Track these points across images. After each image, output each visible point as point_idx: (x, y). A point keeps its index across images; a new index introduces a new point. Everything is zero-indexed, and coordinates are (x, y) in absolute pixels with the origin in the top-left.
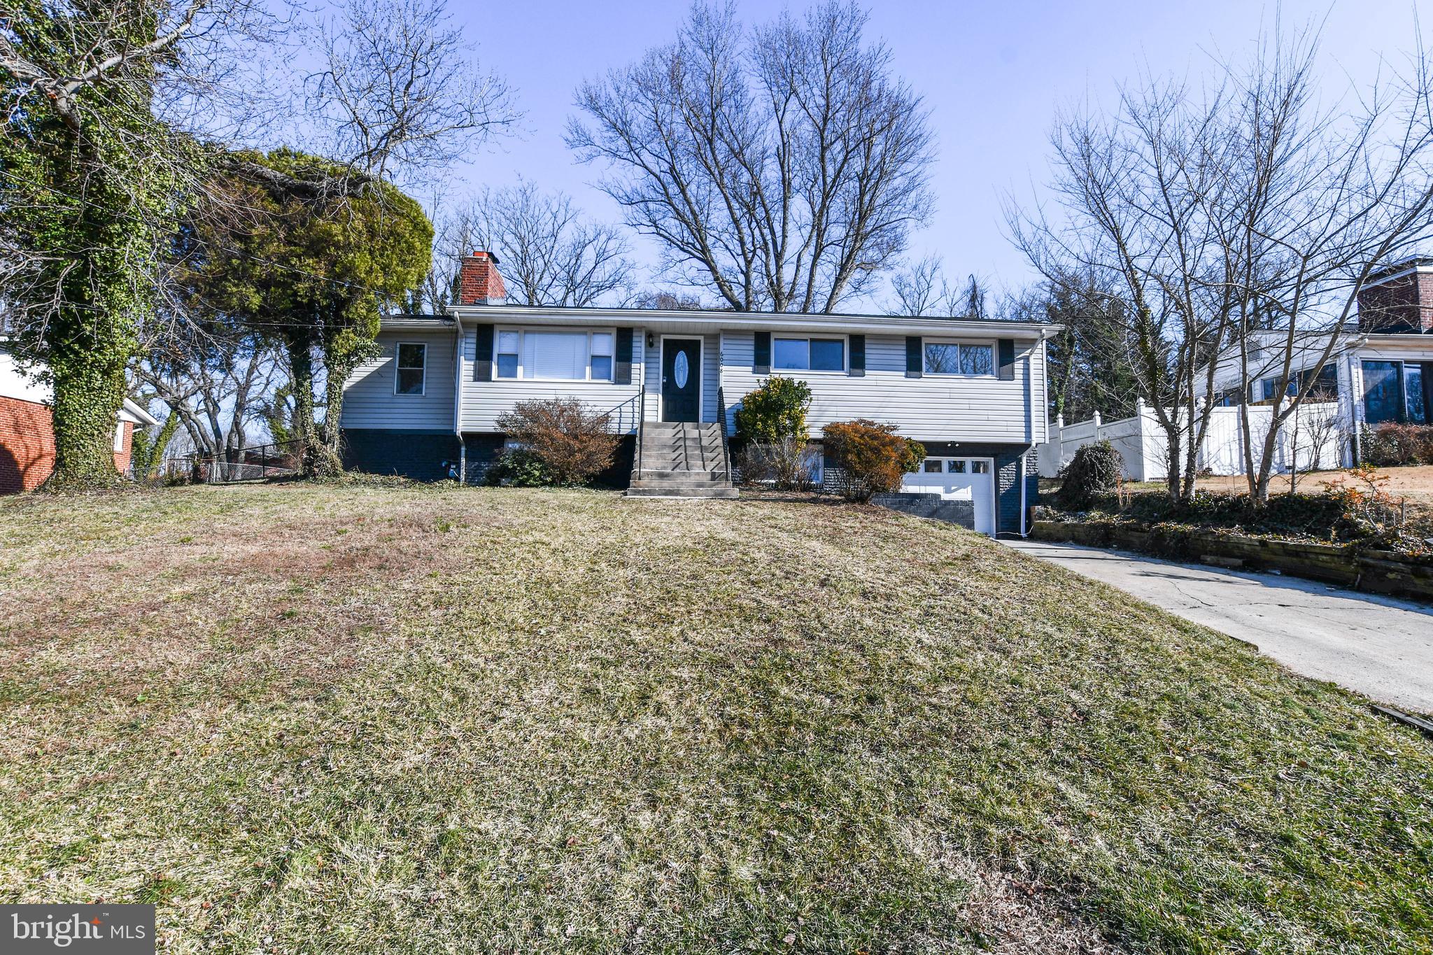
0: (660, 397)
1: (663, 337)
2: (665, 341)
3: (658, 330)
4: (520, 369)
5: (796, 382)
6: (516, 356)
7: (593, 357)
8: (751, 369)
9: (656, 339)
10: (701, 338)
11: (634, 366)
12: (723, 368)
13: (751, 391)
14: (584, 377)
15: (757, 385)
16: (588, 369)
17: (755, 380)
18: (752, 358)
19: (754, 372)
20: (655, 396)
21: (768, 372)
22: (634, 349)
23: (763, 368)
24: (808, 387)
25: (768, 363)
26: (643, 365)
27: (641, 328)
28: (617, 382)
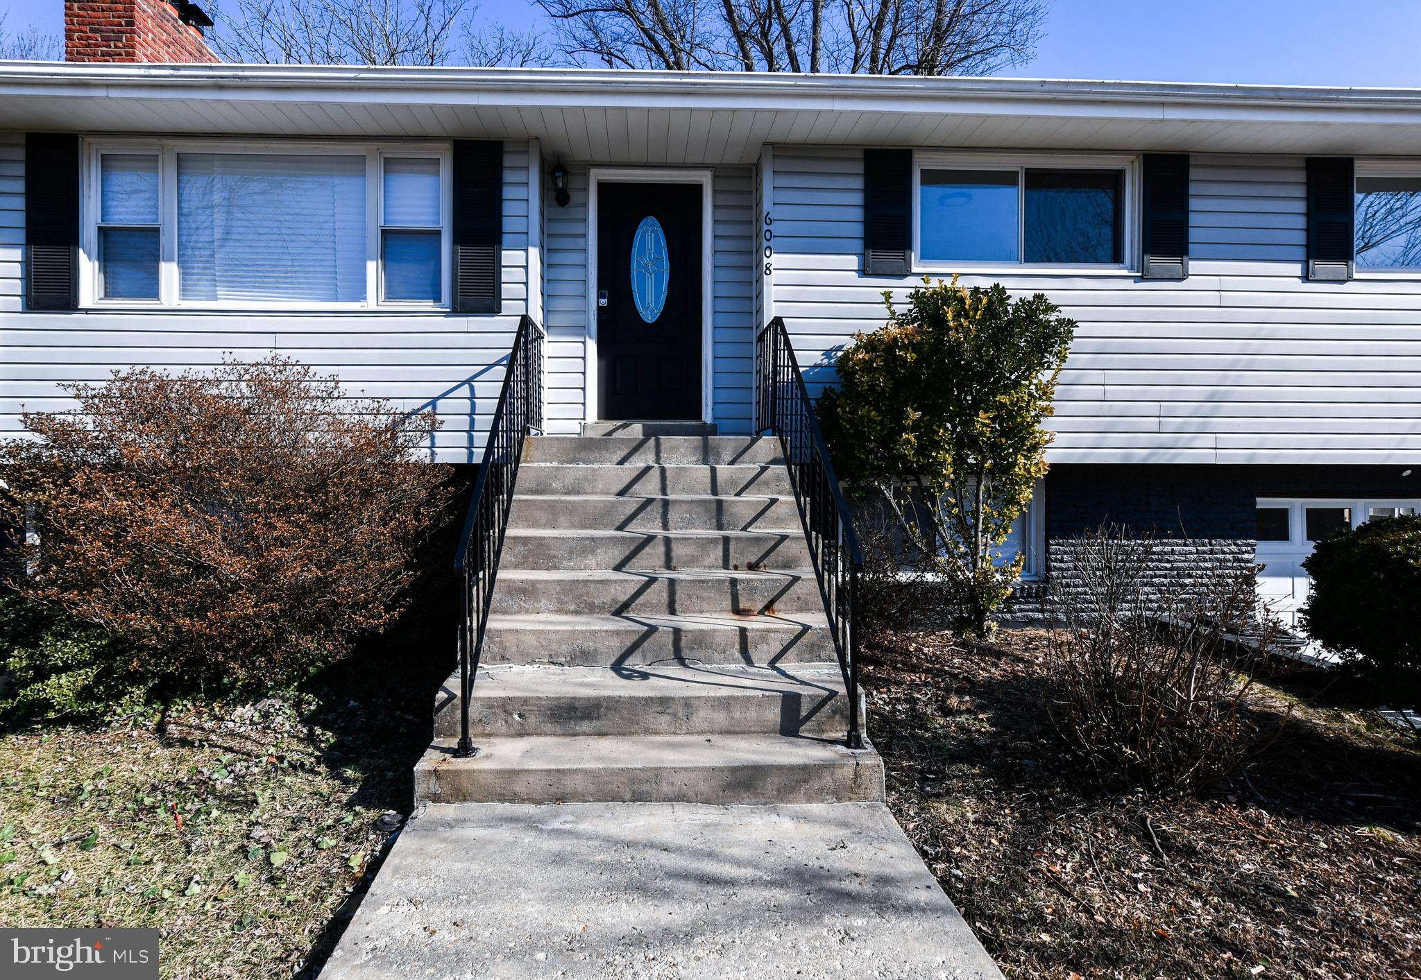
0: (592, 346)
1: (597, 175)
2: (603, 187)
3: (581, 153)
4: (169, 273)
5: (1015, 297)
6: (158, 230)
7: (386, 234)
8: (853, 261)
9: (575, 182)
10: (705, 179)
11: (508, 257)
12: (774, 259)
13: (870, 328)
14: (361, 295)
15: (883, 310)
16: (373, 269)
17: (877, 294)
18: (858, 230)
19: (864, 272)
20: (575, 348)
21: (905, 273)
22: (508, 208)
23: (889, 259)
24: (1066, 313)
25: (904, 244)
26: (534, 253)
27: (526, 143)
28: (461, 308)
